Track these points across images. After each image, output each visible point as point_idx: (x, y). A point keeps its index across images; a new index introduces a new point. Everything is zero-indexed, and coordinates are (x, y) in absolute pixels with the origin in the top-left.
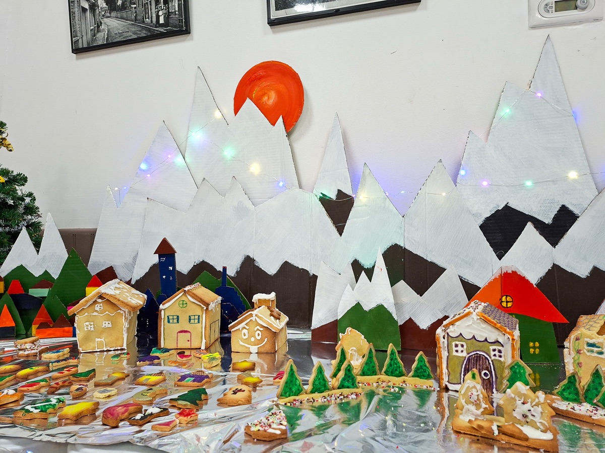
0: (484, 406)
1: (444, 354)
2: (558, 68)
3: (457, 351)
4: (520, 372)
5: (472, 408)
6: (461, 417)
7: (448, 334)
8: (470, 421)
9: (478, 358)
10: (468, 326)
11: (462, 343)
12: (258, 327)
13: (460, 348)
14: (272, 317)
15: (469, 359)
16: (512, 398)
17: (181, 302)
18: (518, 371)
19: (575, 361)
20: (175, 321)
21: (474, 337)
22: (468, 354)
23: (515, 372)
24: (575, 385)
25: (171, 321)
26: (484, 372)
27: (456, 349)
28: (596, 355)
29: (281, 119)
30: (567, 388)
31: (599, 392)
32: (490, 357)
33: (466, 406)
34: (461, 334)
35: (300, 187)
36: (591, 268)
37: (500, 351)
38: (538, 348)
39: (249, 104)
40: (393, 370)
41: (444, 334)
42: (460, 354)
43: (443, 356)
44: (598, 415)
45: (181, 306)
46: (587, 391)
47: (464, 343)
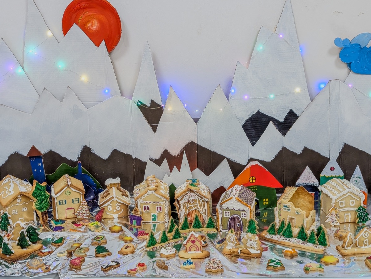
0: (236, 243)
1: (220, 217)
2: (293, 18)
3: (226, 215)
4: (253, 224)
5: (231, 244)
6: (227, 247)
7: (222, 207)
8: (230, 249)
9: (235, 218)
10: (231, 204)
11: (228, 211)
12: (118, 204)
13: (227, 214)
14: (123, 196)
15: (231, 218)
16: (246, 239)
17: (67, 192)
18: (252, 223)
19: (279, 213)
20: (64, 203)
21: (234, 208)
22: (231, 216)
23: (251, 224)
24: (274, 228)
25: (61, 203)
26: (238, 224)
27: (226, 214)
28: (287, 210)
29: (103, 42)
30: (271, 229)
31: (283, 230)
32: (241, 217)
33: (229, 243)
34: (228, 207)
35: (122, 95)
36: (303, 148)
37: (245, 214)
38: (268, 201)
39: (75, 29)
40: (196, 225)
41: (220, 207)
42: (227, 217)
43: (219, 218)
44: (281, 240)
45: (67, 194)
46: (279, 229)
47: (229, 212)
